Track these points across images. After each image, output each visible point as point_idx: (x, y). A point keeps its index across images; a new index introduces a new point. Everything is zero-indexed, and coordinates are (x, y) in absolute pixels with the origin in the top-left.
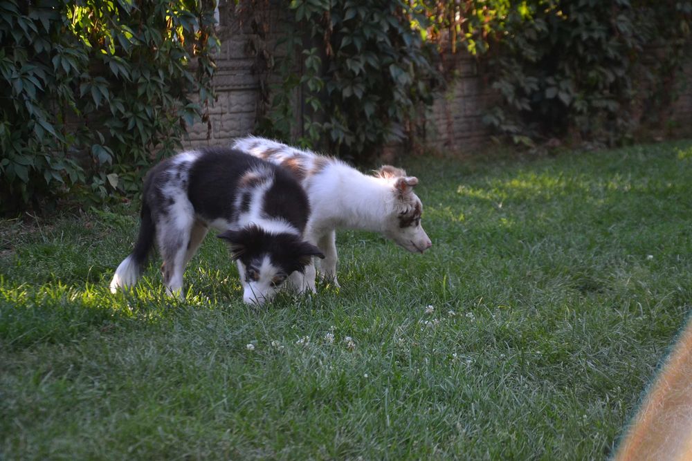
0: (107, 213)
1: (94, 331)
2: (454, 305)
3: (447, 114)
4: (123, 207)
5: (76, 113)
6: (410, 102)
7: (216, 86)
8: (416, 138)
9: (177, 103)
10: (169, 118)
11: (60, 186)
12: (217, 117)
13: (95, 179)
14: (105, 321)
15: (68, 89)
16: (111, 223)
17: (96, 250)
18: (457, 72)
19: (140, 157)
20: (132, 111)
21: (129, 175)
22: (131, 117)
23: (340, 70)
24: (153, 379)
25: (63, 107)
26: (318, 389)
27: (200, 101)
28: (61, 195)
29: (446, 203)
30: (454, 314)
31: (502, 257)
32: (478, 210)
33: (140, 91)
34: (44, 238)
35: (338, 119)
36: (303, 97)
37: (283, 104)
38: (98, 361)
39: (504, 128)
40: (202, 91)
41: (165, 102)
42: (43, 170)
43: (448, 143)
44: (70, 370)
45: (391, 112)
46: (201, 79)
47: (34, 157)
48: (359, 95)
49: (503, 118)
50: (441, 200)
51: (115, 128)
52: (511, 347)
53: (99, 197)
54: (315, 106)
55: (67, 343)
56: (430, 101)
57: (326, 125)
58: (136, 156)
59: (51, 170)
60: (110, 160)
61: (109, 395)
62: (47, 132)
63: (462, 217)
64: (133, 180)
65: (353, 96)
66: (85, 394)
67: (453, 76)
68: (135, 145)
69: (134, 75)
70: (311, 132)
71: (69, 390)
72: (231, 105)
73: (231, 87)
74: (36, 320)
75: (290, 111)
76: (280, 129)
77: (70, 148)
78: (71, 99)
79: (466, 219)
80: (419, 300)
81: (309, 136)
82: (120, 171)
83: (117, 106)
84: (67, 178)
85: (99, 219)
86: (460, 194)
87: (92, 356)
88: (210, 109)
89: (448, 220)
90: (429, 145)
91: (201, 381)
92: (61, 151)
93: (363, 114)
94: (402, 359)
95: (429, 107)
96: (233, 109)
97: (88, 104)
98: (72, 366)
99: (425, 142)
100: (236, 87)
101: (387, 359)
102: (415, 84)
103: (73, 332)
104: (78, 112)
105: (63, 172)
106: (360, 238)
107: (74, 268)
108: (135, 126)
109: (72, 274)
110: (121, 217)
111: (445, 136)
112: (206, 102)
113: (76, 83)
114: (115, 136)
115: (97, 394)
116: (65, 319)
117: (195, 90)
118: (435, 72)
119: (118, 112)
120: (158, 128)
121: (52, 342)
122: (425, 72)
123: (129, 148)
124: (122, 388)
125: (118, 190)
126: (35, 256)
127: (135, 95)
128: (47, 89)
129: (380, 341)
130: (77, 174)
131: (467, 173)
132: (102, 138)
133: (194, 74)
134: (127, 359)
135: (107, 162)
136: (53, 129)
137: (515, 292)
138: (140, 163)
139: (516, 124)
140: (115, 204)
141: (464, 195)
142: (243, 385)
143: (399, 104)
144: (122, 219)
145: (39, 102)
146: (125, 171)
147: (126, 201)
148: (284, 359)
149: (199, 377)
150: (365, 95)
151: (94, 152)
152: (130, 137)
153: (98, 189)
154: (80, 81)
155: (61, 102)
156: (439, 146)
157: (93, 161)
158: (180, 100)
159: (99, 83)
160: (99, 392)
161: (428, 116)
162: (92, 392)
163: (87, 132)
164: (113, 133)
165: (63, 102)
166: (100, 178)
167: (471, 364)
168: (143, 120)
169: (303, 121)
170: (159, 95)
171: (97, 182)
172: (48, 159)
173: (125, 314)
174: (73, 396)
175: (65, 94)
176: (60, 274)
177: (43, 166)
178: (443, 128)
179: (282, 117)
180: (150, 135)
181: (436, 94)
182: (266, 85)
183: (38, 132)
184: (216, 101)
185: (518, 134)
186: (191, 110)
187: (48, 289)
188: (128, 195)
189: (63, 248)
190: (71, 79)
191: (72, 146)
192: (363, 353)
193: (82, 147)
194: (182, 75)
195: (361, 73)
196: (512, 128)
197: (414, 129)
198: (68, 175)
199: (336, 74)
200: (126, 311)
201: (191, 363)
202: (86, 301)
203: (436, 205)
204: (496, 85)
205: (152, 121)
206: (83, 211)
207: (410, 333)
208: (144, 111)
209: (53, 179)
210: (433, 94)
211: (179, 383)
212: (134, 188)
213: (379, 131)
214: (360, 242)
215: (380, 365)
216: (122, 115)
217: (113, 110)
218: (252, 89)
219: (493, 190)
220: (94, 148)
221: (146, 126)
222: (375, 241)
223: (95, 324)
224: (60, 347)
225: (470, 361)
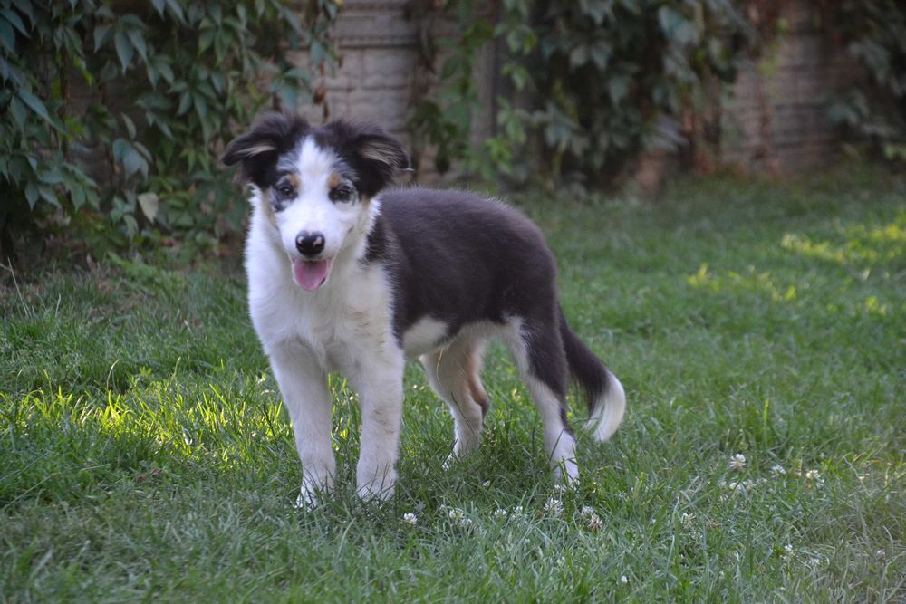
0: (137, 264)
1: (123, 480)
2: (782, 454)
3: (762, 101)
4: (165, 257)
5: (85, 80)
6: (693, 77)
7: (341, 39)
8: (702, 146)
9: (269, 67)
10: (255, 95)
11: (53, 213)
12: (340, 95)
13: (117, 201)
14: (143, 463)
15: (73, 35)
16: (144, 284)
17: (119, 334)
18: (783, 23)
19: (198, 165)
20: (187, 79)
21: (178, 198)
22: (184, 91)
23: (568, 15)
24: (237, 571)
25: (62, 69)
26: (538, 601)
27: (310, 64)
28: (54, 229)
29: (762, 266)
30: (783, 471)
31: (870, 369)
32: (822, 280)
33: (203, 44)
34: (26, 308)
35: (560, 106)
36: (497, 63)
37: (460, 74)
38: (134, 536)
39: (868, 129)
40: (316, 48)
41: (247, 65)
42: (24, 184)
43: (759, 155)
44: (83, 549)
45: (657, 95)
46: (315, 24)
47: (8, 158)
48: (601, 61)
49: (865, 110)
50: (752, 259)
51: (155, 110)
52: (894, 538)
53: (123, 236)
54: (520, 79)
55: (75, 501)
56: (730, 76)
57: (538, 117)
58: (191, 162)
59: (38, 183)
60: (145, 169)
61: (156, 597)
62: (34, 113)
63: (791, 293)
64: (187, 206)
65: (590, 66)
66: (113, 595)
67: (775, 31)
68: (190, 142)
69: (193, 13)
70: (511, 129)
71: (84, 586)
72: (364, 74)
73: (366, 42)
74: (18, 456)
75: (471, 90)
76: (454, 121)
77: (72, 145)
78: (78, 55)
79: (800, 295)
80: (717, 444)
81: (506, 136)
82: (161, 190)
83: (160, 70)
84: (67, 199)
85: (124, 276)
86: (785, 250)
87: (122, 527)
88: (330, 82)
89: (766, 297)
90: (727, 157)
91: (323, 578)
92: (56, 148)
93: (606, 99)
94: (688, 551)
95: (728, 87)
96: (370, 81)
97: (108, 64)
98: (88, 542)
99: (717, 152)
100: (376, 42)
101: (661, 551)
102: (704, 44)
103: (85, 481)
104: (90, 79)
105: (60, 187)
106: (602, 326)
107: (81, 363)
108: (192, 108)
109: (79, 375)
110: (164, 273)
111: (755, 141)
112: (321, 67)
113: (86, 24)
114: (155, 124)
115: (134, 595)
116: (70, 456)
117: (302, 44)
118: (742, 22)
119: (162, 81)
120: (233, 112)
121: (47, 499)
122: (724, 21)
123: (178, 148)
124: (179, 587)
125: (156, 225)
126: (11, 339)
127: (193, 49)
128: (35, 33)
129: (649, 515)
130: (84, 193)
131: (796, 211)
132: (131, 128)
133: (302, 16)
134: (187, 533)
135: (139, 173)
136: (44, 109)
137: (898, 435)
138: (199, 175)
139: (890, 122)
140: (152, 248)
141: (793, 252)
142: (399, 589)
143: (673, 79)
144: (166, 276)
145: (20, 56)
146: (170, 189)
147: (171, 245)
148: (471, 543)
149: (320, 570)
150: (612, 62)
151: (116, 152)
152: (181, 127)
153: (122, 222)
154: (95, 21)
155: (59, 59)
156: (744, 160)
157: (113, 170)
158: (275, 62)
159: (129, 26)
160: (138, 592)
161: (727, 104)
162: (124, 592)
163: (103, 115)
164: (151, 118)
165: (63, 59)
166: (125, 200)
167: (819, 566)
168: (207, 98)
169: (496, 108)
170: (237, 51)
171: (120, 208)
172: (34, 163)
173: (178, 452)
174: (92, 597)
175: (67, 46)
176: (57, 374)
177: (22, 175)
178: (752, 127)
179: (457, 98)
180: (218, 124)
181: (742, 63)
182: (430, 39)
183: (16, 111)
184: (340, 65)
185: (893, 141)
186: (293, 82)
187: (37, 401)
188: (175, 234)
189: (61, 327)
190: (79, 17)
191: (77, 140)
192: (617, 536)
193: (94, 144)
194: (280, 16)
195: (606, 23)
196: (883, 130)
197: (699, 127)
198: (69, 195)
199: (561, 24)
200: (180, 445)
201: (304, 545)
202: (106, 424)
203: (741, 270)
204: (855, 49)
205: (223, 98)
206: (94, 259)
207: (703, 504)
208: (209, 81)
209: (41, 200)
210: (738, 64)
211: (282, 579)
212: (185, 220)
213: (634, 131)
214: (602, 333)
215: (649, 559)
216: (169, 86)
217: (152, 76)
218: (403, 47)
219: (850, 245)
220: (117, 146)
221: (211, 108)
222: (630, 332)
223: (124, 466)
224: (61, 507)
225: (817, 561)
